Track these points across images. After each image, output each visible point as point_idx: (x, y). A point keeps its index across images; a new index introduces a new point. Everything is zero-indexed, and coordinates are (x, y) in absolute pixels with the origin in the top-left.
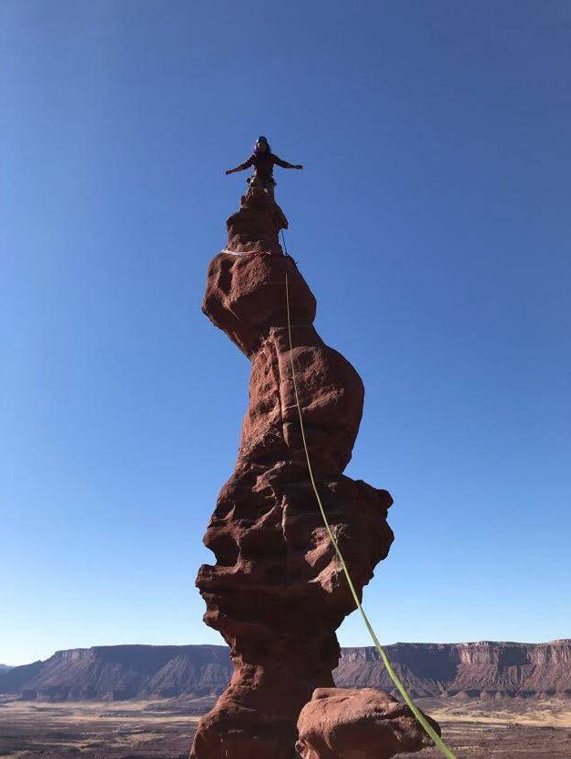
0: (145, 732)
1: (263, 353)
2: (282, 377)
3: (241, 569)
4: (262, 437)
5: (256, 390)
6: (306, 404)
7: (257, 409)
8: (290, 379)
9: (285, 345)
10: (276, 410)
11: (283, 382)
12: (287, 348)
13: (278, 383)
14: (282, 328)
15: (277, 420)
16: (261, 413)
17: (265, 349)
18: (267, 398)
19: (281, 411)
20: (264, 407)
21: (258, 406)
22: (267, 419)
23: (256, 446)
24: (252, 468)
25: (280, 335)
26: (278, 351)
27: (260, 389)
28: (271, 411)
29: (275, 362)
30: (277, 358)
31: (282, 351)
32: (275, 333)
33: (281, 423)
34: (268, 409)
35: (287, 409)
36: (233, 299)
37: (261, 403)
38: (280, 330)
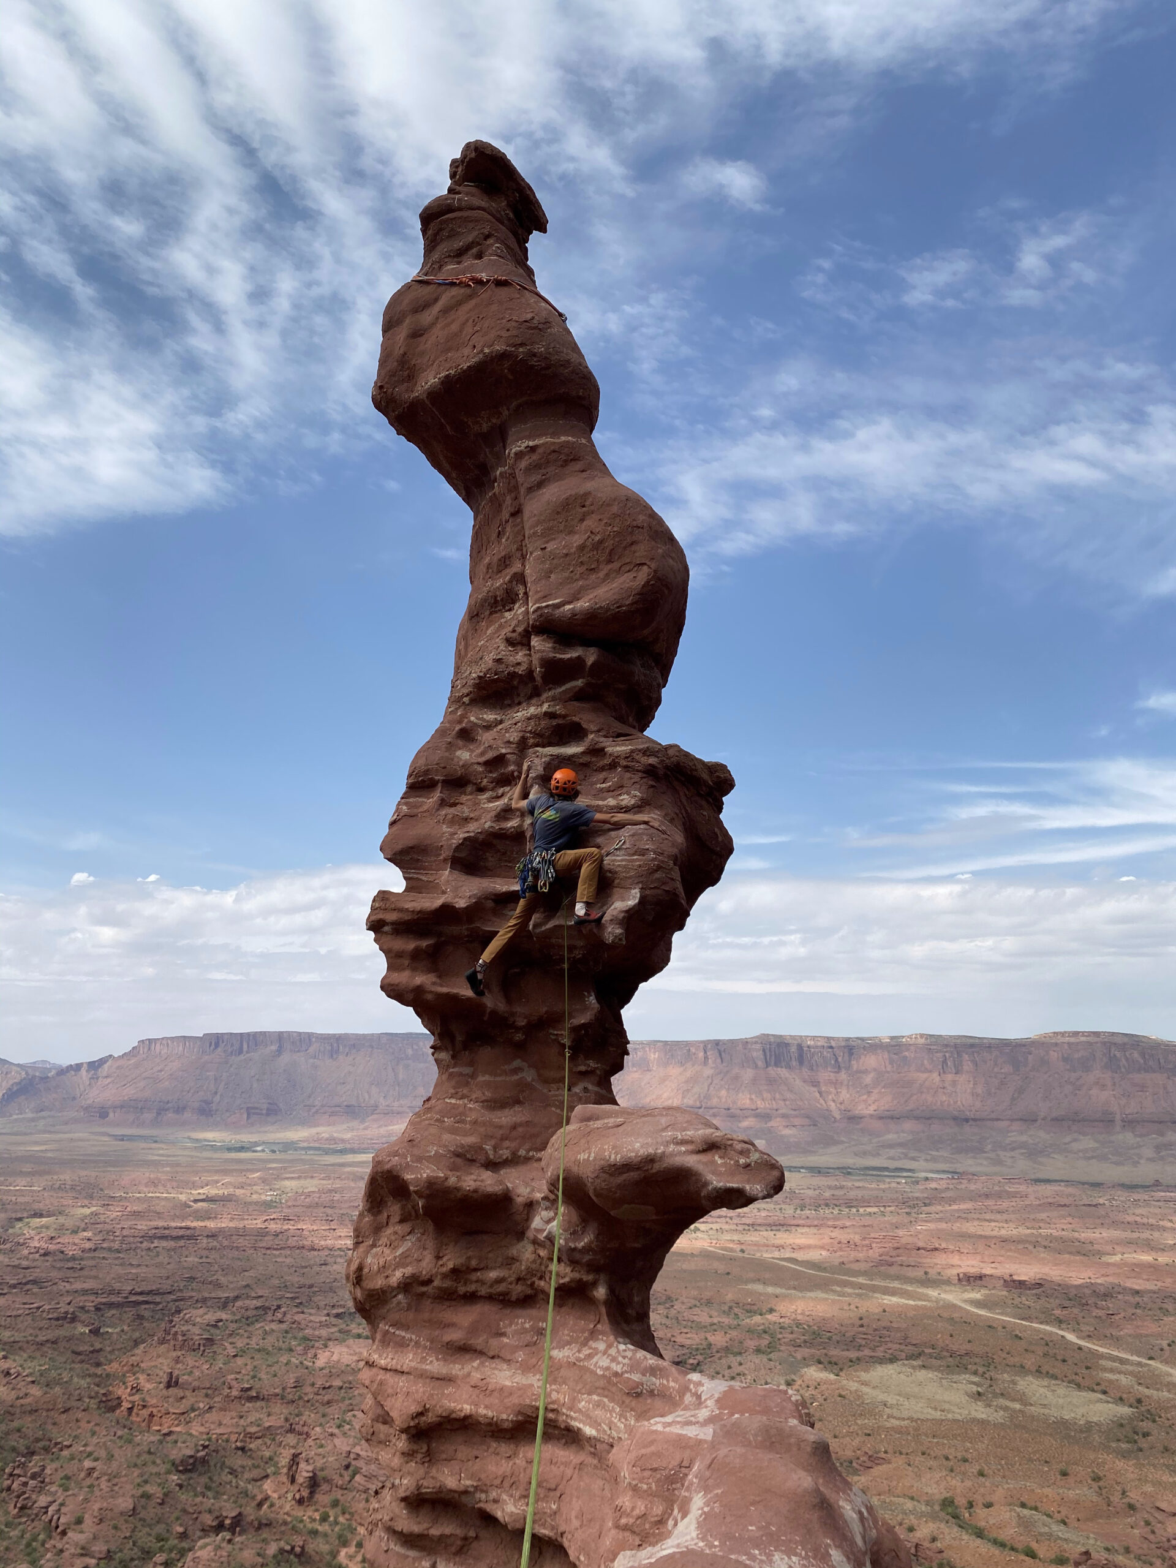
1: (494, 494)
2: (531, 546)
3: (449, 900)
4: (491, 662)
5: (482, 568)
6: (575, 598)
7: (483, 606)
8: (545, 548)
9: (535, 478)
10: (519, 610)
11: (531, 553)
12: (540, 485)
13: (522, 555)
14: (531, 444)
15: (520, 629)
16: (491, 614)
17: (499, 485)
18: (501, 585)
19: (527, 612)
20: (496, 601)
21: (485, 600)
22: (501, 626)
23: (480, 677)
24: (472, 719)
25: (527, 457)
26: (522, 490)
27: (489, 566)
28: (510, 610)
29: (517, 513)
30: (520, 505)
31: (530, 490)
32: (516, 454)
33: (527, 635)
34: (504, 607)
35: (538, 608)
36: (433, 381)
37: (490, 594)
38: (526, 448)
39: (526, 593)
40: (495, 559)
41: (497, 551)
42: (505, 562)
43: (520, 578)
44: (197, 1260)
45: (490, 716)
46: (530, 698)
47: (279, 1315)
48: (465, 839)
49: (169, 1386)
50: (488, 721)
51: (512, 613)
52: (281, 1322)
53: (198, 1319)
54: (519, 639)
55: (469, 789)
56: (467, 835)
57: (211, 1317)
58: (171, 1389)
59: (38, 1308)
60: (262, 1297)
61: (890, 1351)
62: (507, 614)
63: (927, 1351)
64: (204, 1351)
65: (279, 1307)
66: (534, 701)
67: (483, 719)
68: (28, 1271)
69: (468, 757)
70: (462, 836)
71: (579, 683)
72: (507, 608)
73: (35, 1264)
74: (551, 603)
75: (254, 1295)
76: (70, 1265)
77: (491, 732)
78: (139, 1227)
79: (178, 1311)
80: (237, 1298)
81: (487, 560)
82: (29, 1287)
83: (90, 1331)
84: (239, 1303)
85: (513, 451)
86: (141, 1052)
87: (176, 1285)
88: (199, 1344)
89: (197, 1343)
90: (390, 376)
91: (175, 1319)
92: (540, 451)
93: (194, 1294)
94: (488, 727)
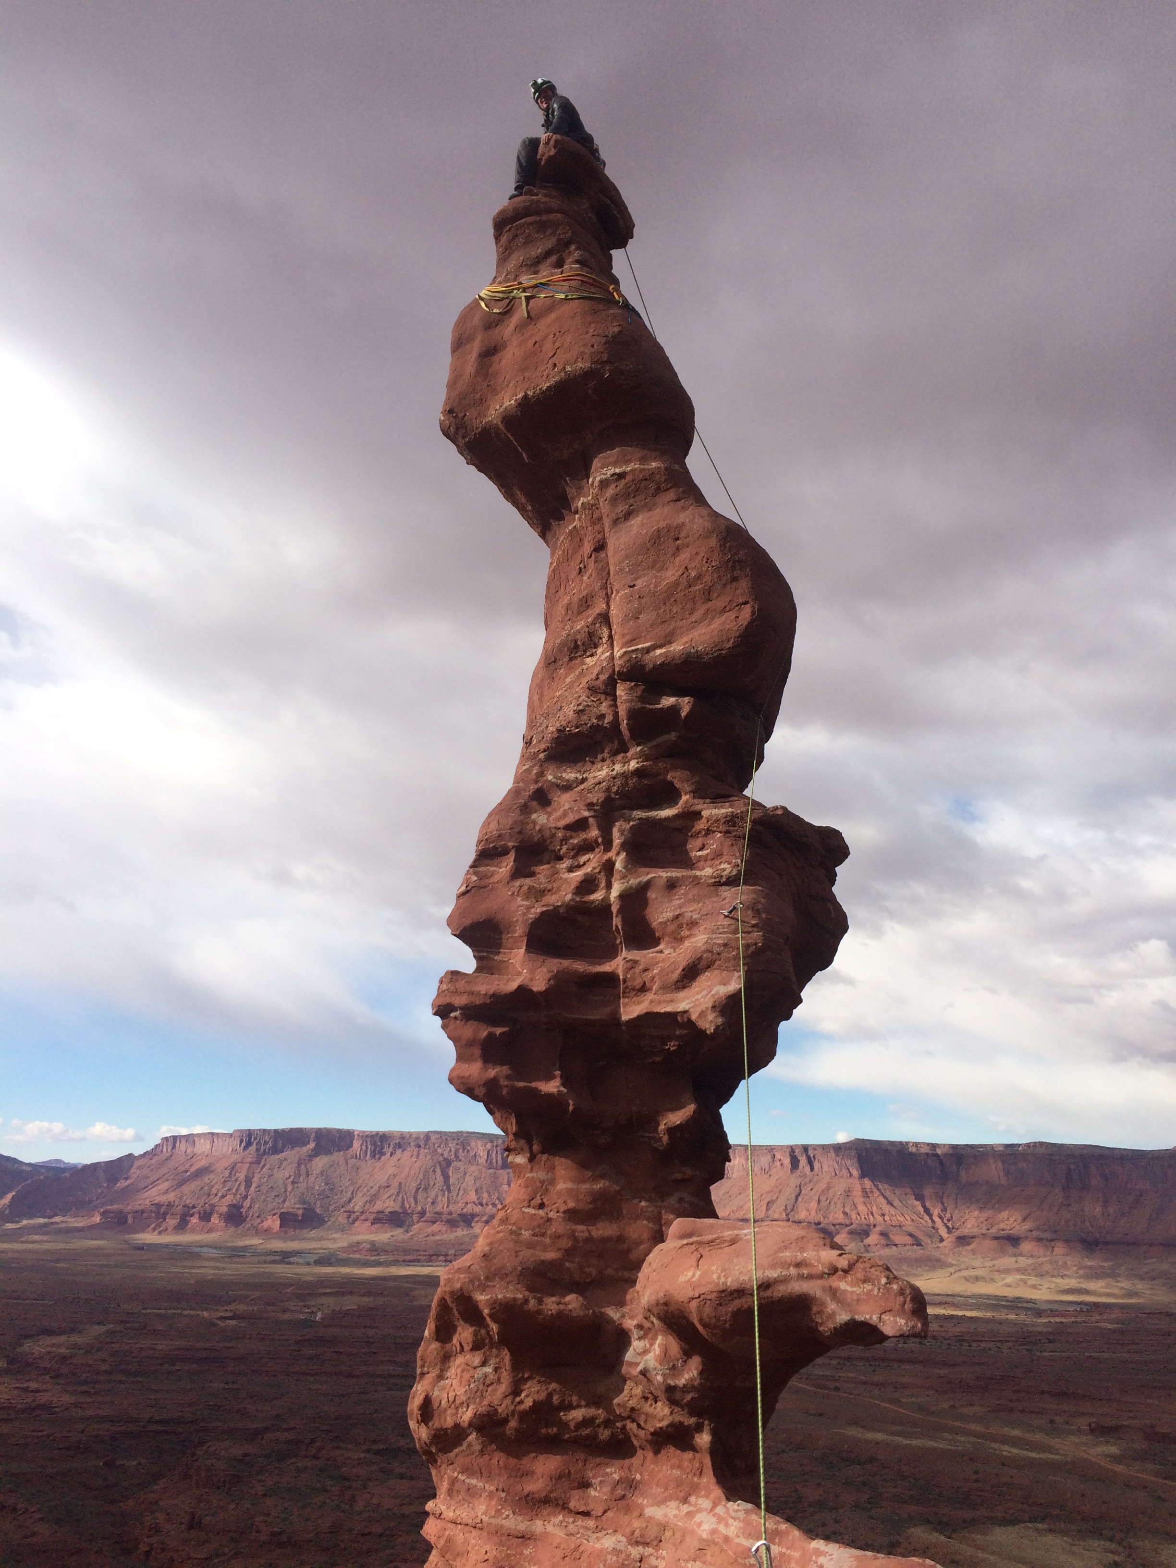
0: (343, 1294)
1: (575, 527)
2: (616, 582)
3: (526, 982)
4: (571, 713)
5: (560, 609)
6: (667, 641)
7: (561, 651)
8: (634, 586)
9: (622, 508)
10: (602, 654)
11: (618, 592)
12: (628, 515)
13: (607, 594)
14: (617, 471)
15: (603, 677)
16: (571, 660)
17: (579, 519)
18: (582, 628)
19: (612, 658)
20: (576, 647)
21: (563, 644)
22: (582, 674)
23: (559, 731)
24: (550, 778)
25: (613, 486)
26: (607, 522)
27: (568, 608)
28: (592, 655)
29: (600, 547)
30: (604, 538)
31: (616, 522)
32: (601, 482)
33: (611, 683)
34: (585, 652)
35: (626, 652)
36: (508, 403)
37: (570, 638)
38: (612, 475)
39: (611, 637)
40: (576, 599)
41: (577, 589)
42: (586, 603)
43: (605, 618)
44: (222, 1385)
45: (570, 775)
46: (615, 753)
47: (313, 1451)
48: (543, 913)
49: (191, 1527)
50: (568, 781)
51: (595, 658)
52: (315, 1457)
53: (223, 1453)
54: (603, 688)
55: (546, 857)
56: (545, 909)
57: (237, 1451)
58: (192, 1531)
59: (50, 1436)
60: (294, 1428)
61: (1011, 1512)
62: (588, 660)
63: (1055, 1512)
64: (230, 1489)
65: (313, 1441)
66: (620, 757)
67: (561, 778)
68: (38, 1394)
69: (545, 821)
70: (539, 910)
71: (673, 736)
72: (588, 654)
73: (44, 1387)
74: (639, 646)
75: (285, 1426)
76: (84, 1388)
77: (572, 792)
78: (160, 1347)
79: (202, 1443)
80: (267, 1429)
81: (567, 599)
82: (38, 1412)
83: (105, 1463)
84: (269, 1436)
85: (598, 479)
86: (165, 1150)
87: (199, 1413)
88: (225, 1481)
89: (222, 1479)
90: (460, 399)
91: (198, 1452)
92: (629, 478)
93: (219, 1424)
94: (567, 787)
